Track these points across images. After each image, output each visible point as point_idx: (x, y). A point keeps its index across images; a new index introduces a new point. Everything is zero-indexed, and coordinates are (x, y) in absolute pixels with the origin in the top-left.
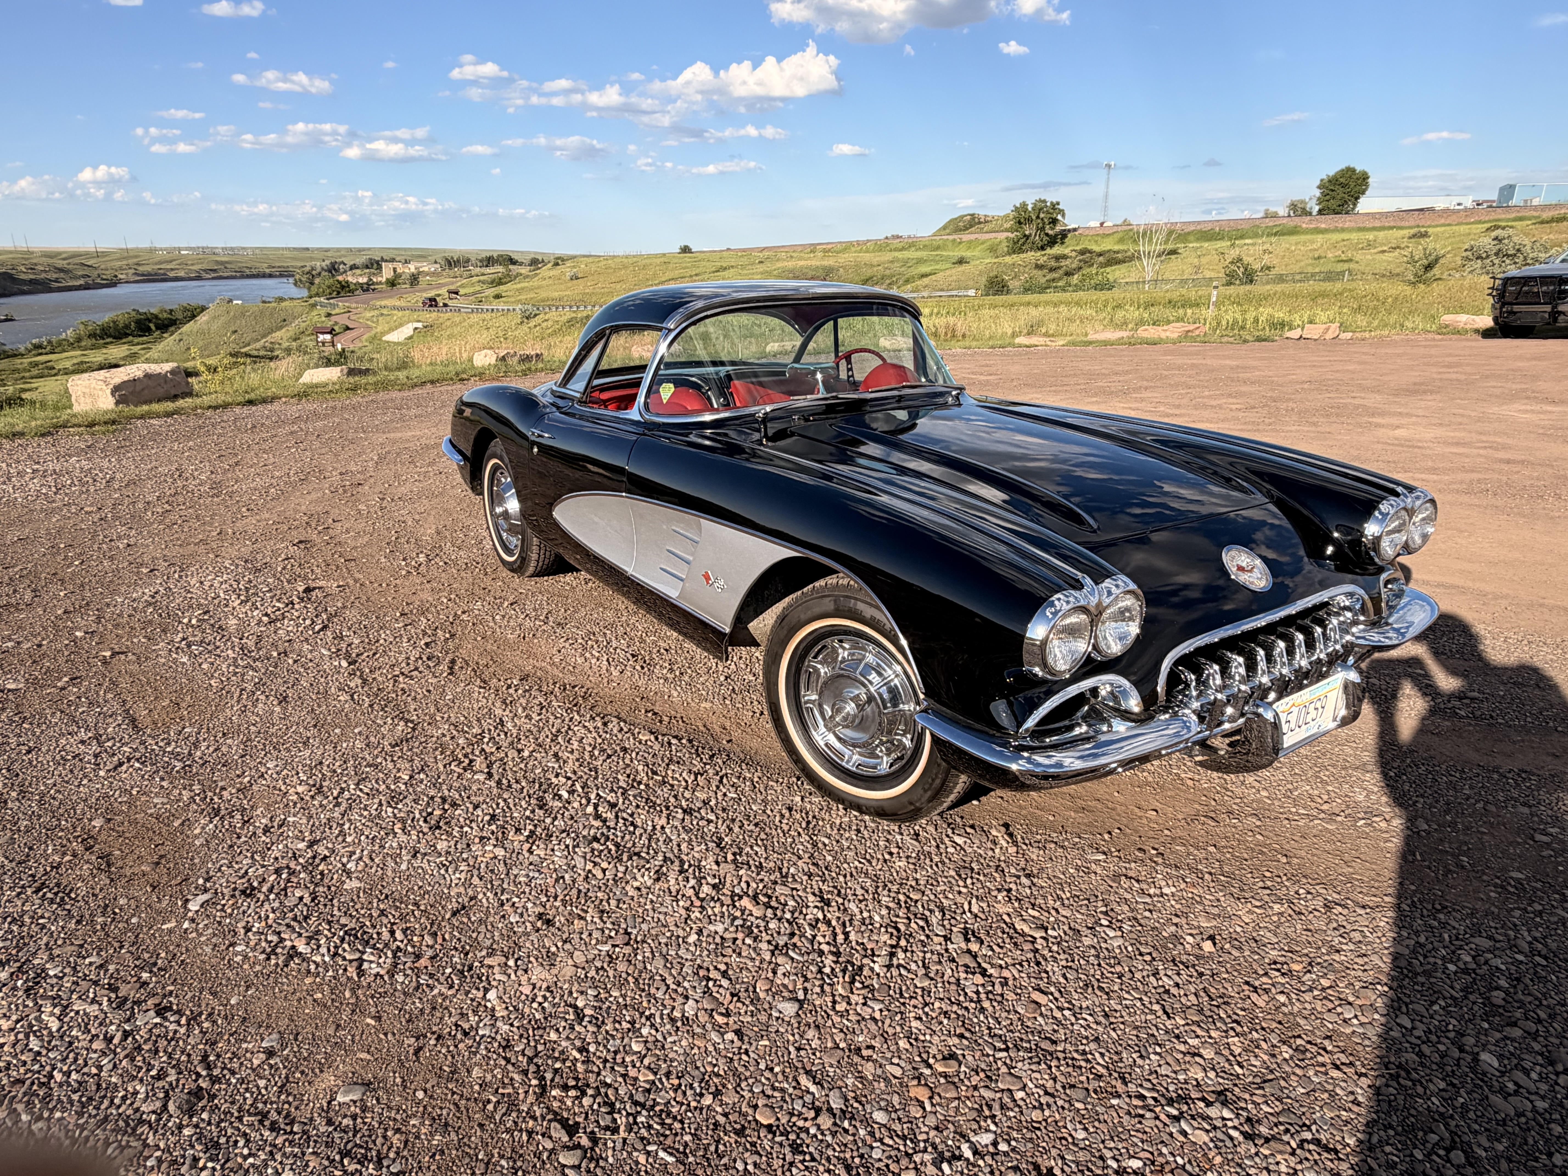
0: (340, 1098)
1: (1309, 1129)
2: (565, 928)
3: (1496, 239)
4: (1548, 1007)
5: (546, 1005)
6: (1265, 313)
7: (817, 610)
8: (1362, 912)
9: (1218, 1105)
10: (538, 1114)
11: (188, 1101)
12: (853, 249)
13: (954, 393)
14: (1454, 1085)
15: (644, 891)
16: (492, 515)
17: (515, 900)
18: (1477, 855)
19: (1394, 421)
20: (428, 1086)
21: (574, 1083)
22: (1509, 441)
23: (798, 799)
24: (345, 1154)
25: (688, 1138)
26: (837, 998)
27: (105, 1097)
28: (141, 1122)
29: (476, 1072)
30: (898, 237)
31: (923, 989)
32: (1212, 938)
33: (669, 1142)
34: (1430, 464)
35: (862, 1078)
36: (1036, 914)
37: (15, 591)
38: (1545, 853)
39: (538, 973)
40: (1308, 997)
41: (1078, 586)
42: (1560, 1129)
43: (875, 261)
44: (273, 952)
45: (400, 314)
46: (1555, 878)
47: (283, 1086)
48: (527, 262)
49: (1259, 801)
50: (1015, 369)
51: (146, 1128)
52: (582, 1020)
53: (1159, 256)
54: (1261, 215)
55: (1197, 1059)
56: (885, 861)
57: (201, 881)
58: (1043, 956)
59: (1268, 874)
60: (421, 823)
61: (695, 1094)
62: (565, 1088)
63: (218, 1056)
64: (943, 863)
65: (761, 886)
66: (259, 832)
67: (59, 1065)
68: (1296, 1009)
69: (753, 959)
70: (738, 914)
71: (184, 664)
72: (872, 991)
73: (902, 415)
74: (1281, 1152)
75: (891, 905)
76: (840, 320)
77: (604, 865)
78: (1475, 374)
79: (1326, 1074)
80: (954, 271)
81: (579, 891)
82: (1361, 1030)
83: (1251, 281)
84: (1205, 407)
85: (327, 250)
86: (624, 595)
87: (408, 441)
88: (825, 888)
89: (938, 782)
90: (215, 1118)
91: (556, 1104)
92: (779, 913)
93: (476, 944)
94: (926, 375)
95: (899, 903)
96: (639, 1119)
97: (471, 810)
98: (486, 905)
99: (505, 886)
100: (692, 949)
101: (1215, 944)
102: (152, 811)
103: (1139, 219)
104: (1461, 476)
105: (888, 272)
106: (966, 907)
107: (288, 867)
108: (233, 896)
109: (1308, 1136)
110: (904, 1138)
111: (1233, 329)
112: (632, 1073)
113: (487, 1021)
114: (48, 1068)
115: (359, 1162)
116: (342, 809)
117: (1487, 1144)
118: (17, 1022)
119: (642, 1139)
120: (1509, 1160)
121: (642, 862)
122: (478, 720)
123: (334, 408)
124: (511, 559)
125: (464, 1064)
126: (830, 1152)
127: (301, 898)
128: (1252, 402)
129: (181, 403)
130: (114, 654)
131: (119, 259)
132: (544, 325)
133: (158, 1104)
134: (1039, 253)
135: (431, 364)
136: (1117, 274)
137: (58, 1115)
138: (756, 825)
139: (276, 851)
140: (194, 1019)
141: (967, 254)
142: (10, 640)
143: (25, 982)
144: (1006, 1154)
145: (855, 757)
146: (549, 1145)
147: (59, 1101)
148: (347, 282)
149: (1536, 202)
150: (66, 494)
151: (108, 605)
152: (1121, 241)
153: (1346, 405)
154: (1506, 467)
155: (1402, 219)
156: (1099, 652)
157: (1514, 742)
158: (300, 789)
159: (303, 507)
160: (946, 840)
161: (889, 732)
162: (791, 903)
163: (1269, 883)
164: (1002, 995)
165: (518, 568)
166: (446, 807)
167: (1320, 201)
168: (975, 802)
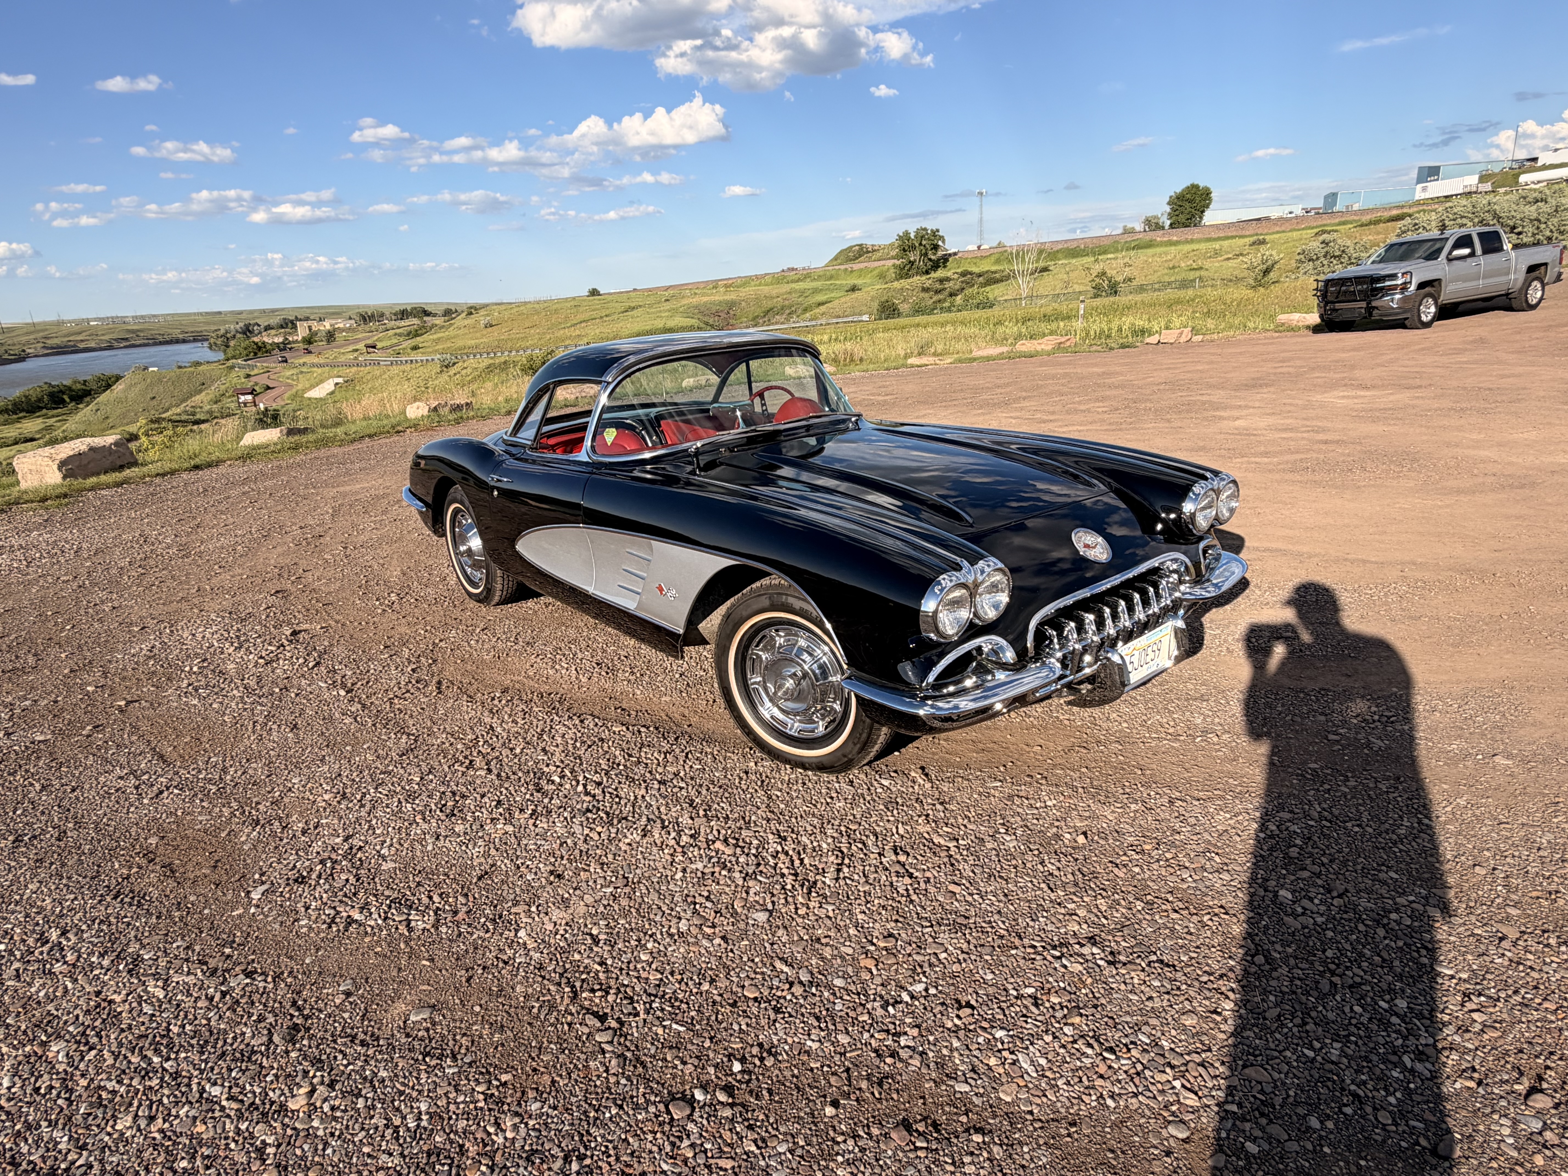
0: (413, 1018)
1: (1155, 953)
2: (574, 879)
3: (1323, 242)
5: (567, 936)
6: (1127, 321)
7: (756, 607)
8: (1197, 803)
9: (1089, 945)
10: (574, 1011)
11: (289, 1034)
12: (753, 283)
13: (853, 419)
14: (1259, 914)
15: (635, 845)
16: (456, 554)
17: (529, 863)
18: (1285, 754)
19: (1235, 413)
20: (483, 1002)
21: (598, 987)
22: (1329, 425)
23: (752, 764)
24: (426, 1054)
25: (693, 1013)
26: (799, 906)
27: (218, 1039)
28: (253, 1052)
29: (519, 989)
30: (793, 269)
31: (865, 892)
32: (1085, 834)
33: (679, 1017)
34: (1263, 449)
35: (823, 958)
36: (950, 830)
37: (17, 657)
38: (1336, 748)
39: (557, 914)
40: (1155, 866)
41: (958, 568)
43: (774, 293)
44: (333, 921)
45: (320, 370)
46: (1342, 765)
47: (364, 1015)
48: (441, 313)
49: (1120, 731)
50: (909, 388)
51: (259, 1056)
52: (598, 943)
53: (1032, 274)
54: (1120, 231)
55: (1074, 917)
56: (828, 804)
57: (257, 876)
58: (956, 860)
59: (1127, 784)
60: (438, 812)
61: (695, 984)
62: (593, 991)
63: (305, 1001)
64: (874, 801)
65: (729, 832)
66: (299, 834)
67: (173, 1021)
68: (1147, 876)
69: (729, 886)
70: (714, 854)
71: (195, 706)
72: (826, 898)
73: (812, 441)
74: (1134, 970)
75: (835, 835)
76: (751, 362)
77: (599, 829)
78: (1303, 367)
79: (1168, 916)
80: (848, 298)
81: (581, 851)
82: (1194, 885)
83: (1116, 292)
84: (1076, 411)
85: (241, 313)
86: (584, 611)
87: (357, 493)
88: (781, 828)
89: (864, 735)
90: (314, 1043)
91: (586, 1003)
92: (746, 851)
93: (502, 900)
94: (829, 405)
95: (841, 833)
96: (654, 1005)
97: (479, 798)
98: (504, 869)
99: (518, 853)
100: (679, 883)
101: (1086, 837)
102: (199, 826)
103: (1012, 241)
104: (1286, 458)
105: (787, 302)
106: (894, 830)
107: (330, 858)
108: (288, 884)
109: (1154, 958)
110: (858, 994)
111: (1100, 338)
112: (644, 975)
113: (521, 952)
114: (164, 1025)
115: (438, 1058)
116: (367, 808)
117: (1281, 949)
118: (128, 995)
119: (658, 1018)
120: (1296, 958)
121: (630, 824)
122: (471, 728)
123: (280, 467)
124: (478, 591)
125: (508, 984)
126: (803, 1010)
127: (347, 880)
128: (1115, 404)
129: (127, 473)
130: (128, 703)
131: (26, 334)
132: (465, 372)
133: (265, 1039)
134: (924, 278)
135: (365, 419)
136: (996, 292)
137: (183, 1055)
138: (720, 787)
139: (317, 846)
140: (278, 977)
141: (859, 282)
142: (26, 699)
143: (126, 965)
144: (935, 995)
145: (796, 725)
146: (586, 1030)
147: (181, 1046)
148: (264, 343)
149: (1356, 207)
150: (38, 567)
151: (110, 662)
152: (998, 261)
153: (1195, 402)
154: (1323, 447)
155: (1242, 229)
156: (979, 618)
157: (1317, 668)
158: (326, 797)
159: (272, 562)
160: (875, 783)
161: (823, 701)
162: (755, 842)
163: (1128, 790)
164: (926, 890)
165: (484, 599)
166: (457, 798)
167: (1170, 216)
168: (896, 753)
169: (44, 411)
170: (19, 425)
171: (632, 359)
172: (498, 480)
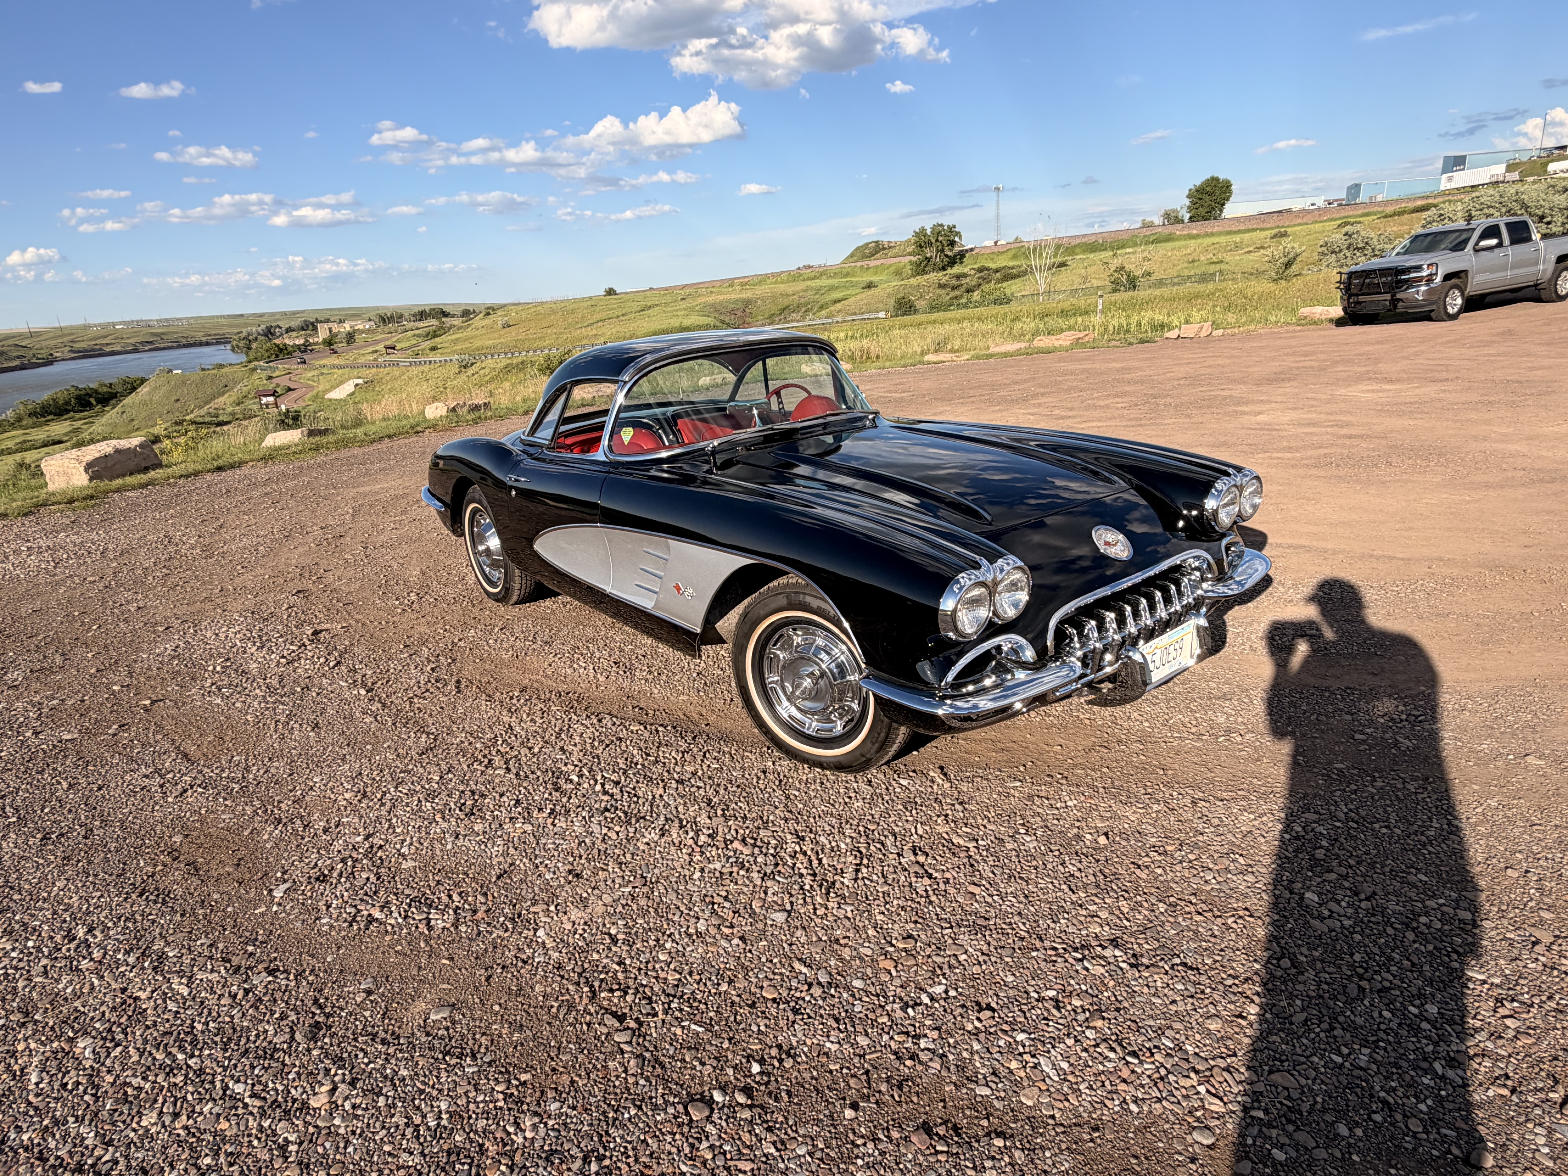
0: (433, 1017)
1: (1178, 956)
2: (592, 879)
3: (1346, 234)
4: (1357, 856)
5: (586, 935)
6: (1147, 316)
7: (774, 606)
8: (1220, 803)
9: (1111, 947)
10: (592, 1011)
11: (311, 1032)
12: (768, 281)
13: (871, 417)
14: (1285, 917)
15: (653, 845)
16: (475, 554)
17: (548, 862)
18: (1310, 754)
19: (1257, 408)
20: (502, 1001)
21: (617, 987)
22: (1353, 419)
23: (770, 764)
24: (446, 1053)
25: (712, 1014)
26: (817, 906)
27: (241, 1036)
28: (276, 1050)
29: (538, 988)
30: (809, 267)
31: (884, 893)
32: (1106, 834)
33: (698, 1018)
34: (1285, 444)
35: (842, 960)
36: (969, 830)
37: (45, 657)
38: (1362, 748)
39: (575, 914)
40: (1178, 867)
41: (977, 566)
42: (1360, 937)
43: (790, 290)
44: (354, 920)
45: (340, 372)
46: (1369, 765)
47: (384, 1014)
48: (459, 314)
49: (1142, 731)
50: (926, 385)
51: (281, 1054)
52: (617, 942)
53: (1049, 269)
54: (1139, 225)
55: (1096, 919)
56: (846, 803)
57: (279, 875)
58: (976, 860)
59: (1149, 784)
60: (457, 811)
61: (714, 984)
62: (611, 991)
63: (327, 999)
64: (893, 801)
65: (747, 832)
66: (320, 832)
67: (197, 1018)
68: (1169, 877)
69: (747, 886)
70: (732, 854)
71: (218, 705)
72: (844, 898)
73: (829, 439)
74: (1157, 973)
75: (853, 835)
76: (767, 361)
77: (617, 828)
78: (1325, 361)
79: (1191, 919)
80: (864, 295)
81: (599, 851)
82: (1218, 887)
83: (1134, 287)
84: (1095, 407)
85: (262, 315)
86: (601, 611)
87: (377, 493)
88: (799, 828)
89: (883, 735)
90: (335, 1041)
91: (605, 1003)
92: (764, 850)
93: (521, 898)
94: (846, 403)
95: (859, 833)
96: (673, 1006)
97: (498, 798)
98: (523, 868)
99: (537, 852)
100: (698, 883)
101: (1108, 838)
102: (222, 825)
103: (1029, 237)
104: (1310, 453)
105: (803, 300)
106: (913, 831)
107: (351, 857)
108: (309, 883)
109: (1177, 961)
110: (878, 995)
111: (1119, 333)
112: (662, 975)
113: (540, 951)
114: (188, 1022)
115: (458, 1057)
116: (387, 807)
117: (1307, 953)
118: (153, 992)
119: (677, 1018)
121: (648, 823)
122: (490, 727)
123: (301, 468)
124: (496, 590)
125: (527, 983)
126: (822, 1012)
127: (368, 879)
128: (1134, 399)
129: (152, 474)
130: (153, 702)
131: (54, 338)
132: (482, 372)
133: (287, 1036)
134: (941, 274)
135: (384, 419)
136: (1014, 288)
137: (207, 1052)
138: (738, 787)
139: (338, 845)
140: (300, 975)
141: (875, 279)
142: (54, 699)
143: (151, 963)
144: (955, 998)
145: (814, 724)
146: (605, 1030)
147: (205, 1043)
148: (285, 345)
149: (1379, 198)
150: (66, 567)
151: (135, 661)
152: (1015, 257)
153: (1216, 397)
154: (1348, 442)
155: (1264, 222)
156: (998, 617)
157: (1343, 667)
158: (347, 796)
159: (294, 562)
160: (894, 783)
161: (841, 700)
162: (773, 842)
163: (1150, 791)
164: (945, 891)
165: (502, 598)
166: (477, 797)
167: (1190, 209)
168: (915, 753)
169: (72, 414)
170: (47, 428)
171: (649, 358)
172: (516, 480)
